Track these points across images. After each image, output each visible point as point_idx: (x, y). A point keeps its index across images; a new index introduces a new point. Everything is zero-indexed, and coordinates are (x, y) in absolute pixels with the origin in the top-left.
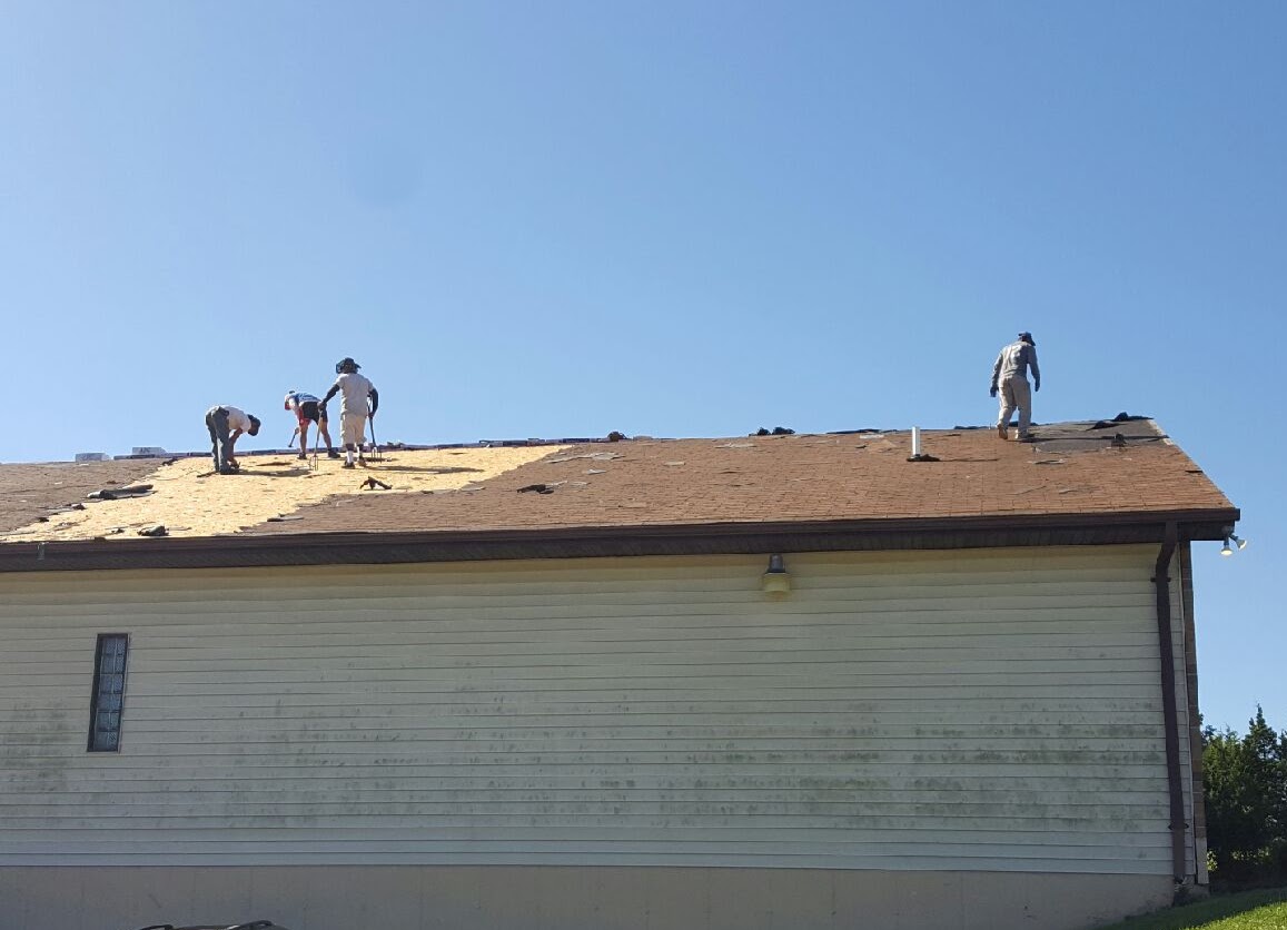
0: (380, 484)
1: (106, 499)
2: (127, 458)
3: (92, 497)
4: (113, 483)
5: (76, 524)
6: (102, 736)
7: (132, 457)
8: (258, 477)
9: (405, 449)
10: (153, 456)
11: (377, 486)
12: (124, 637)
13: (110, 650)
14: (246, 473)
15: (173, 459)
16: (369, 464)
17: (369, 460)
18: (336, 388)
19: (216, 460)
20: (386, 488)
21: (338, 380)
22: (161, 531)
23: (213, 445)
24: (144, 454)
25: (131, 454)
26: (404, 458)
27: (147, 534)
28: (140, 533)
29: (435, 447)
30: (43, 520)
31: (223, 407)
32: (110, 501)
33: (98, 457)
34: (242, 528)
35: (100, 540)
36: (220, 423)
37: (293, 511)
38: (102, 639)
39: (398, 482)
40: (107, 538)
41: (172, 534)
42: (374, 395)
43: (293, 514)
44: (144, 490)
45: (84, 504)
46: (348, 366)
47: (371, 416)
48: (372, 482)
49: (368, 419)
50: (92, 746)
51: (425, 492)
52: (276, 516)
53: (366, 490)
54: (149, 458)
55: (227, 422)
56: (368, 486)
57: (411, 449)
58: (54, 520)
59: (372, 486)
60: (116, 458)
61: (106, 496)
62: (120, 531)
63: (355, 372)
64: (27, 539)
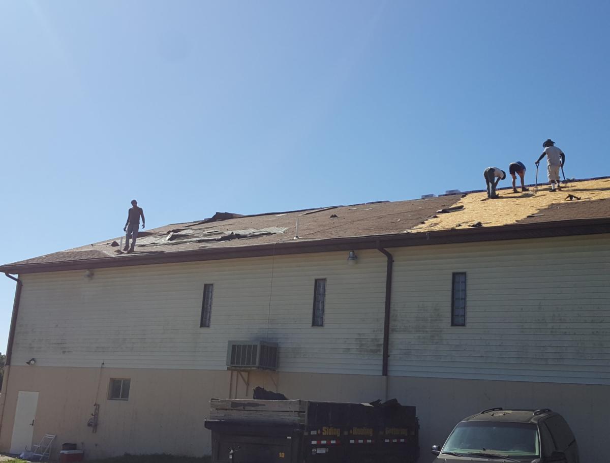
0: (575, 197)
1: (445, 213)
2: (444, 195)
3: (439, 212)
4: (444, 206)
5: (438, 224)
6: (458, 319)
7: (446, 195)
8: (510, 199)
9: (576, 181)
10: (455, 194)
11: (574, 199)
12: (464, 274)
13: (458, 280)
14: (502, 197)
15: (465, 194)
16: (562, 189)
17: (563, 187)
18: (544, 154)
19: (489, 193)
20: (579, 199)
21: (545, 150)
22: (479, 224)
23: (487, 186)
24: (452, 193)
25: (445, 194)
26: (579, 185)
27: (473, 226)
28: (469, 226)
29: (592, 179)
30: (423, 223)
31: (492, 167)
32: (447, 214)
33: (431, 196)
34: (516, 221)
35: (453, 230)
36: (490, 175)
37: (537, 212)
38: (455, 275)
39: (584, 196)
40: (457, 228)
41: (484, 225)
42: (563, 156)
43: (537, 214)
44: (461, 208)
45: (437, 215)
46: (549, 143)
47: (562, 166)
48: (571, 197)
49: (560, 168)
50: (453, 324)
51: (601, 199)
52: (530, 215)
53: (568, 200)
54: (454, 195)
55: (494, 174)
56: (569, 199)
57: (580, 181)
58: (428, 223)
59: (571, 199)
60: (439, 196)
61: (444, 211)
62: (460, 225)
63: (553, 146)
64: (421, 231)
